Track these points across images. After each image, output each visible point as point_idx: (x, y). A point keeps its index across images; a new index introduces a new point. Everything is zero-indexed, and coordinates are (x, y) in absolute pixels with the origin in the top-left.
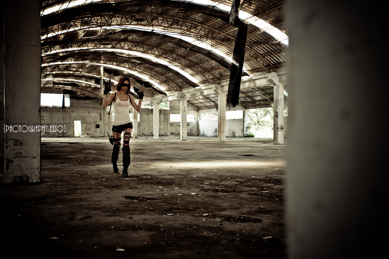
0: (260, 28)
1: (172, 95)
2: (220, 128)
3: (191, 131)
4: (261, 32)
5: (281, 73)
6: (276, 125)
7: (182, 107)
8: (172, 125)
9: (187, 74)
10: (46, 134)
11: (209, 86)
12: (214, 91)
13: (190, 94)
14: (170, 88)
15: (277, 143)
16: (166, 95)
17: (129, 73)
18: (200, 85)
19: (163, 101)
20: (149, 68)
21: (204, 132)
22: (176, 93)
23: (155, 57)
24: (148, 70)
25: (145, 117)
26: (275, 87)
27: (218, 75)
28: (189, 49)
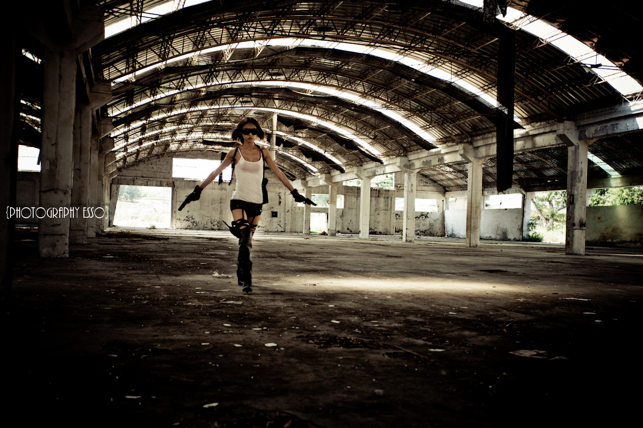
0: (541, 39)
1: (392, 164)
2: (471, 221)
3: (431, 228)
4: (542, 45)
5: (582, 123)
6: (571, 219)
7: (408, 183)
8: (398, 217)
9: (414, 126)
10: (193, 224)
11: (453, 147)
12: (461, 157)
13: (422, 161)
14: (389, 152)
15: (571, 252)
16: (382, 163)
17: (319, 125)
18: (437, 146)
19: (377, 174)
20: (353, 117)
21: (454, 229)
22: (398, 159)
23: (360, 96)
24: (350, 120)
25: (353, 201)
26: (571, 149)
27: (470, 127)
28: (414, 80)
